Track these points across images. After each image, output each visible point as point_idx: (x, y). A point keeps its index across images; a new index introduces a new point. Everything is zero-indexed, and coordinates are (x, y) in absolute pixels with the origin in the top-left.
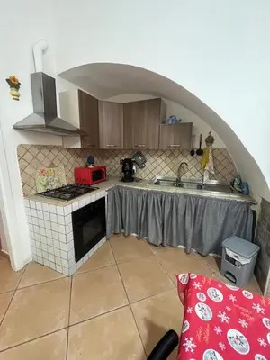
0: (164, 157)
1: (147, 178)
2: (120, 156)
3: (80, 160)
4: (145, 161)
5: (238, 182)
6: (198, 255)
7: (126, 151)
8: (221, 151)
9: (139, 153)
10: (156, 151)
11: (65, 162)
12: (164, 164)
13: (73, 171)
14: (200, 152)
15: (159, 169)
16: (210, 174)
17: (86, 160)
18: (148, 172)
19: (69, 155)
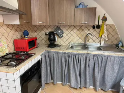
0: (75, 31)
1: (64, 44)
2: (45, 30)
3: (17, 33)
4: (63, 33)
5: (121, 45)
6: (102, 91)
7: (49, 26)
8: (111, 26)
9: (58, 28)
10: (70, 26)
11: (6, 35)
12: (75, 35)
13: (12, 42)
14: (98, 27)
15: (72, 38)
16: (105, 40)
17: (21, 33)
18: (65, 40)
19: (9, 30)
